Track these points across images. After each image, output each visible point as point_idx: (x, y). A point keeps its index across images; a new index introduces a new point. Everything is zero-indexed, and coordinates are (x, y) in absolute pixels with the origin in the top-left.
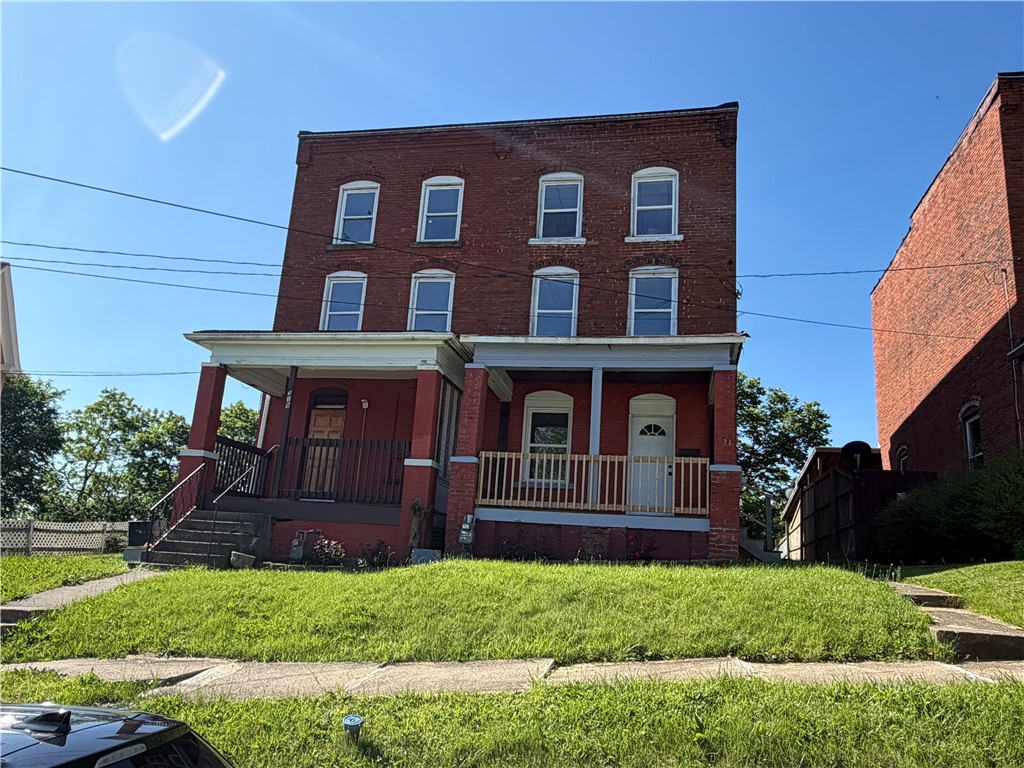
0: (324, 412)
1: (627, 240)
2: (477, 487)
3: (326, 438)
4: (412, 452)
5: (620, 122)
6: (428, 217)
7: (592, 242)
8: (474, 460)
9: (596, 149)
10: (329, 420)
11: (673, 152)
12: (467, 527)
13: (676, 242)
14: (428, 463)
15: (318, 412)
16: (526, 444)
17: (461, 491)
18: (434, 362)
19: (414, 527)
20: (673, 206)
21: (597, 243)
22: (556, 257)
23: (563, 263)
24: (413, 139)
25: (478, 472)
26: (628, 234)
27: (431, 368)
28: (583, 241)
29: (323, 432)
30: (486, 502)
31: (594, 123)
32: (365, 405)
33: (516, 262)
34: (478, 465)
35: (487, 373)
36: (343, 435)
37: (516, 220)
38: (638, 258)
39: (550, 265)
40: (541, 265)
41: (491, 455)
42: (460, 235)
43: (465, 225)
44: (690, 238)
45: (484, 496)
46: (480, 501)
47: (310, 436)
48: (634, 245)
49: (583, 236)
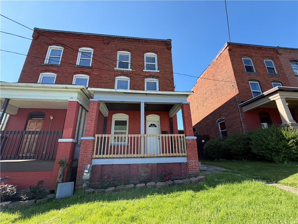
0: (34, 121)
1: (144, 70)
2: (93, 150)
3: (34, 130)
4: (63, 136)
5: (141, 40)
6: (81, 59)
7: (134, 70)
8: (92, 138)
9: (134, 46)
10: (36, 124)
11: (155, 49)
12: (87, 171)
13: (157, 72)
14: (71, 140)
15: (31, 121)
16: (113, 131)
17: (85, 152)
18: (77, 98)
19: (60, 172)
20: (156, 63)
21: (135, 71)
22: (123, 74)
23: (125, 75)
24: (76, 36)
25: (94, 143)
26: (144, 69)
27: (74, 100)
28: (131, 70)
29: (32, 128)
30: (97, 156)
31: (133, 39)
32: (52, 118)
33: (110, 74)
34: (94, 141)
35: (99, 103)
36: (41, 129)
37: (110, 62)
38: (147, 76)
39: (121, 76)
40: (118, 75)
41: (100, 136)
42: (92, 65)
43: (93, 62)
44: (161, 71)
45: (96, 154)
46: (95, 156)
47: (27, 130)
48: (146, 72)
49: (131, 68)
